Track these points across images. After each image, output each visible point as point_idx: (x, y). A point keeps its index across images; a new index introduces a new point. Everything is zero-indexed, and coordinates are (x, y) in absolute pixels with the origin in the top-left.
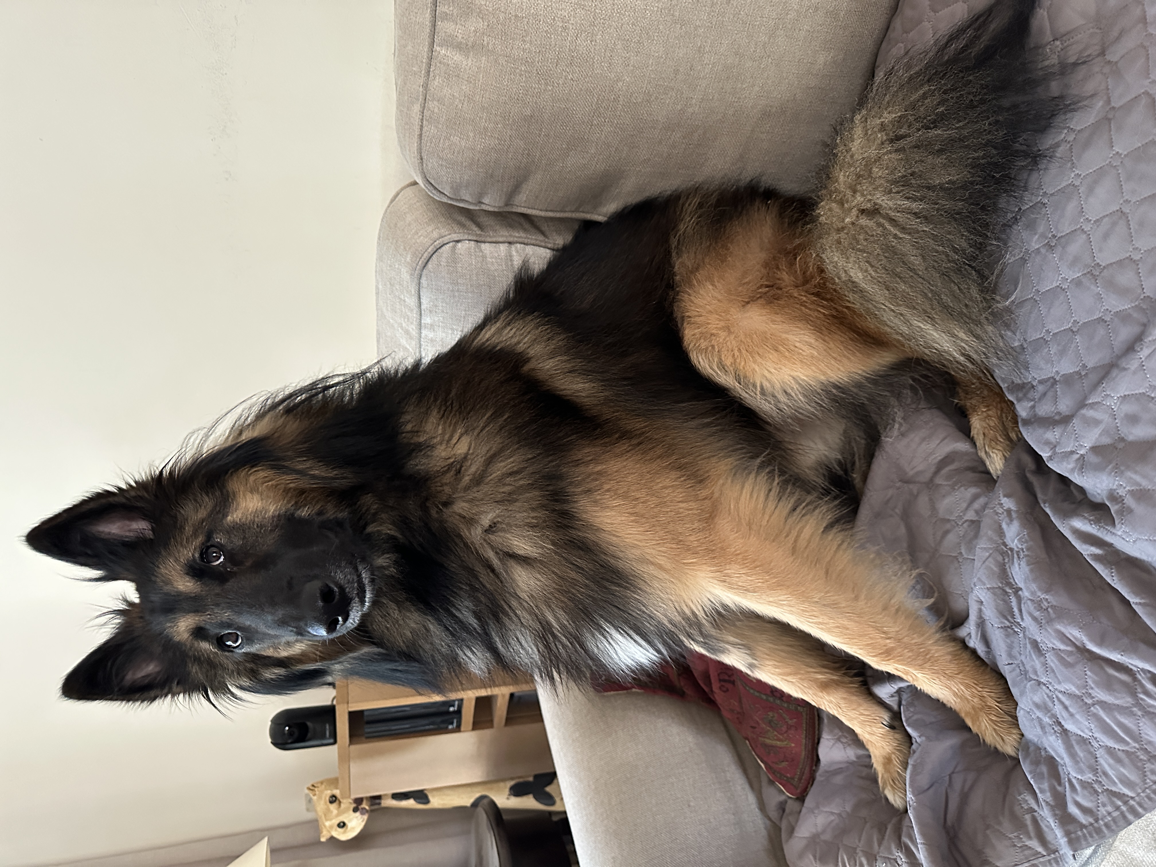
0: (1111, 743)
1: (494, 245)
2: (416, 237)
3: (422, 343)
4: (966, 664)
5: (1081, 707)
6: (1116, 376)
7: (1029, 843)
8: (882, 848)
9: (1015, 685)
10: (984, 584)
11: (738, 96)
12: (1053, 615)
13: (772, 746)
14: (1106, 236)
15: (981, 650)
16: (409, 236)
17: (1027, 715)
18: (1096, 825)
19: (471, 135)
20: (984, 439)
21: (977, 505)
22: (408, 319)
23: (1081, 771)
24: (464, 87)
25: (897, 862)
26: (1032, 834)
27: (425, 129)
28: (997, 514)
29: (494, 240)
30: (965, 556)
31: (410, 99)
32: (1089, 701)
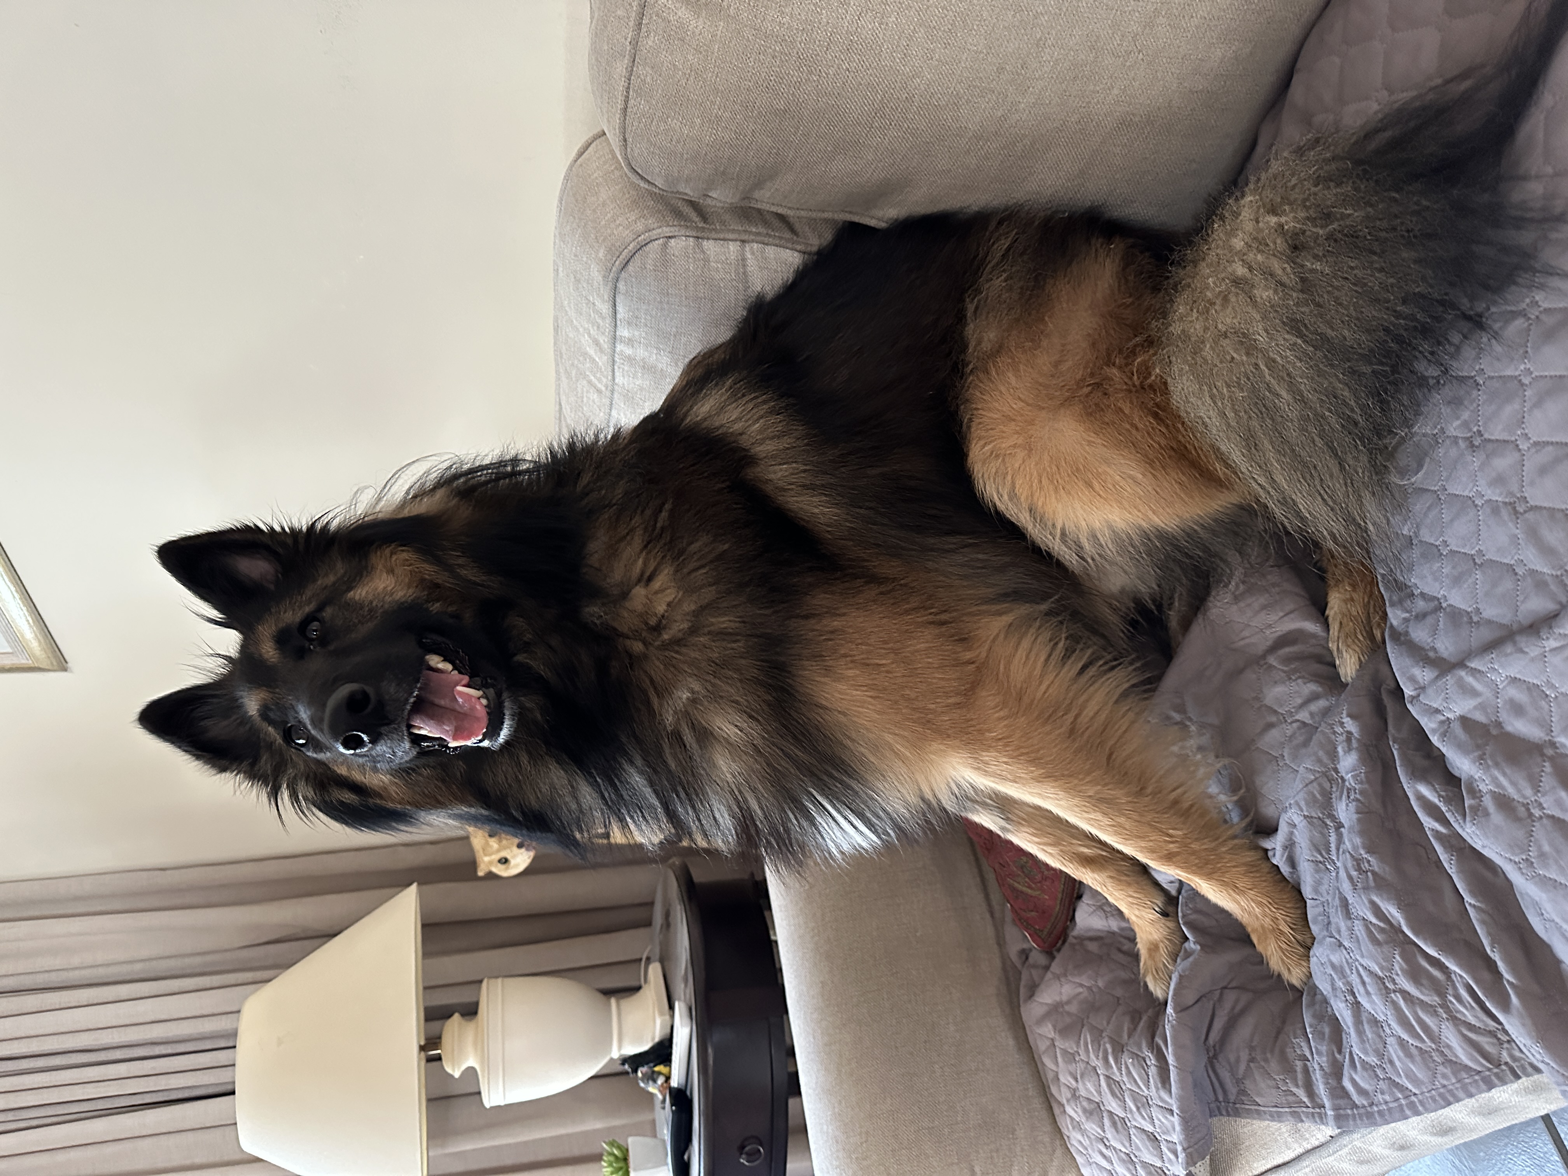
0: (1405, 1036)
1: (722, 242)
2: (612, 225)
5: (1380, 990)
6: (1511, 654)
7: (1294, 1090)
8: (1131, 1041)
9: (1315, 922)
10: (1302, 811)
12: (1372, 883)
13: (1022, 892)
14: (1543, 471)
15: (1285, 869)
16: (603, 223)
17: (1320, 965)
18: (1369, 1109)
19: (698, 121)
20: (1339, 631)
21: (1315, 707)
22: (598, 327)
23: (1366, 1053)
24: (690, 57)
25: (1145, 1061)
26: (1300, 1083)
27: (632, 102)
28: (1335, 733)
29: (722, 236)
30: (1287, 762)
31: (611, 51)
32: (1390, 986)
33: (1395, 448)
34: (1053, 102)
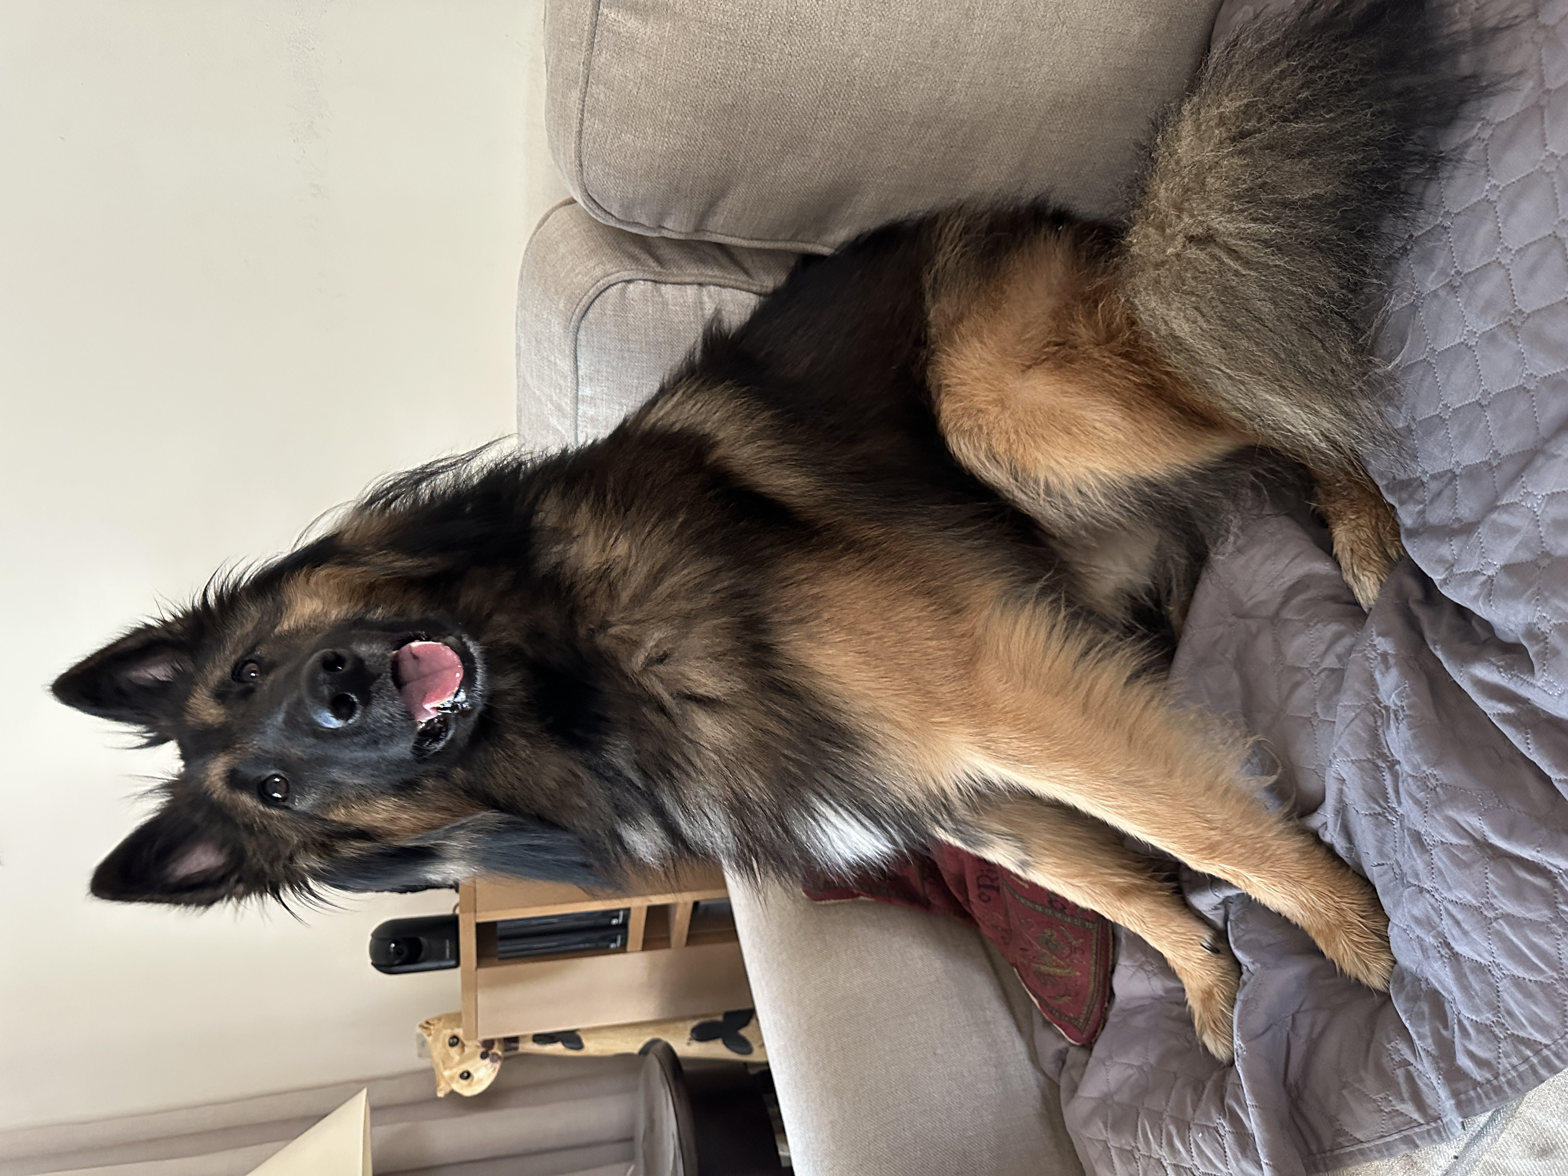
0: (1520, 972)
1: (679, 287)
2: (572, 275)
3: (579, 422)
4: (1320, 865)
5: (1478, 922)
6: (1541, 467)
7: (1400, 1107)
8: (1198, 1112)
9: (1386, 893)
10: (1348, 756)
11: (1019, 79)
12: (1443, 797)
13: (1049, 975)
14: (1532, 271)
15: (1340, 846)
16: (562, 275)
17: (1403, 934)
18: (1495, 1082)
19: (650, 131)
20: (1352, 558)
21: (1339, 648)
22: (560, 389)
23: (1477, 1010)
24: (640, 65)
25: (1218, 1132)
26: (1406, 1096)
27: (586, 123)
28: (1368, 659)
29: (678, 279)
30: (1322, 717)
31: (566, 82)
32: (1490, 914)
33: (1375, 341)
34: (988, 81)
